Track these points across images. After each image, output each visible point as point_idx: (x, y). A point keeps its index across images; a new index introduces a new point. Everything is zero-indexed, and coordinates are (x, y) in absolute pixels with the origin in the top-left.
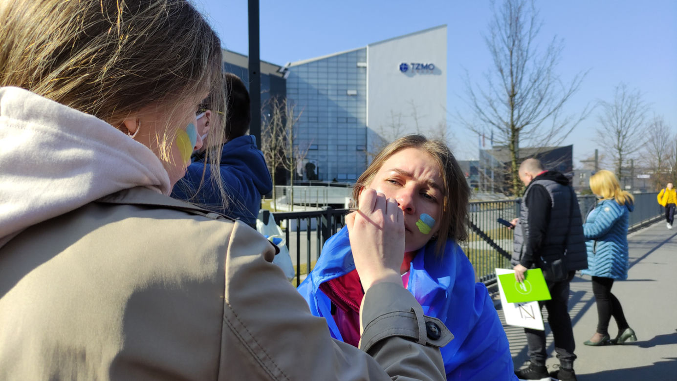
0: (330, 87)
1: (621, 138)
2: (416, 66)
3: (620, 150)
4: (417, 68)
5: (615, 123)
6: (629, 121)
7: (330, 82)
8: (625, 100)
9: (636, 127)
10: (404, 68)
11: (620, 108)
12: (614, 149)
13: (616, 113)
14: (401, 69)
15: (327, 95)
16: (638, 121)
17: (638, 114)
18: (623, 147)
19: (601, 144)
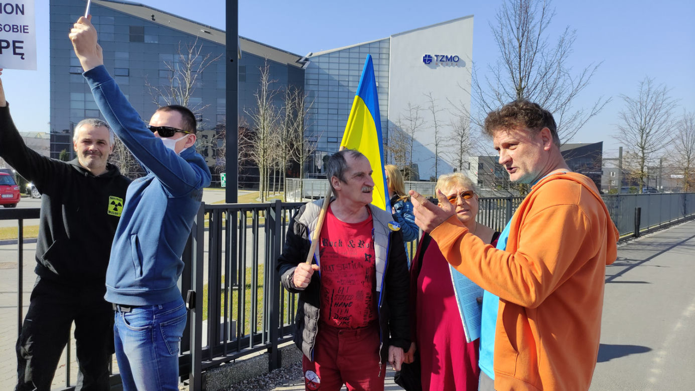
0: (351, 79)
1: (644, 136)
2: (440, 58)
3: (643, 148)
4: (441, 61)
5: (638, 119)
6: (654, 118)
7: (352, 73)
8: (650, 96)
9: (661, 124)
10: (428, 60)
11: (644, 104)
12: (637, 147)
13: (640, 110)
14: (424, 61)
15: (348, 86)
16: (663, 119)
17: (663, 111)
18: (646, 145)
19: (624, 141)
